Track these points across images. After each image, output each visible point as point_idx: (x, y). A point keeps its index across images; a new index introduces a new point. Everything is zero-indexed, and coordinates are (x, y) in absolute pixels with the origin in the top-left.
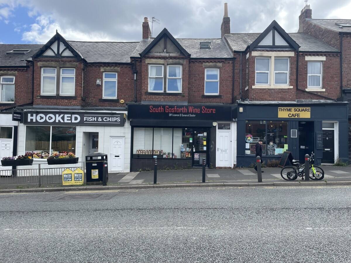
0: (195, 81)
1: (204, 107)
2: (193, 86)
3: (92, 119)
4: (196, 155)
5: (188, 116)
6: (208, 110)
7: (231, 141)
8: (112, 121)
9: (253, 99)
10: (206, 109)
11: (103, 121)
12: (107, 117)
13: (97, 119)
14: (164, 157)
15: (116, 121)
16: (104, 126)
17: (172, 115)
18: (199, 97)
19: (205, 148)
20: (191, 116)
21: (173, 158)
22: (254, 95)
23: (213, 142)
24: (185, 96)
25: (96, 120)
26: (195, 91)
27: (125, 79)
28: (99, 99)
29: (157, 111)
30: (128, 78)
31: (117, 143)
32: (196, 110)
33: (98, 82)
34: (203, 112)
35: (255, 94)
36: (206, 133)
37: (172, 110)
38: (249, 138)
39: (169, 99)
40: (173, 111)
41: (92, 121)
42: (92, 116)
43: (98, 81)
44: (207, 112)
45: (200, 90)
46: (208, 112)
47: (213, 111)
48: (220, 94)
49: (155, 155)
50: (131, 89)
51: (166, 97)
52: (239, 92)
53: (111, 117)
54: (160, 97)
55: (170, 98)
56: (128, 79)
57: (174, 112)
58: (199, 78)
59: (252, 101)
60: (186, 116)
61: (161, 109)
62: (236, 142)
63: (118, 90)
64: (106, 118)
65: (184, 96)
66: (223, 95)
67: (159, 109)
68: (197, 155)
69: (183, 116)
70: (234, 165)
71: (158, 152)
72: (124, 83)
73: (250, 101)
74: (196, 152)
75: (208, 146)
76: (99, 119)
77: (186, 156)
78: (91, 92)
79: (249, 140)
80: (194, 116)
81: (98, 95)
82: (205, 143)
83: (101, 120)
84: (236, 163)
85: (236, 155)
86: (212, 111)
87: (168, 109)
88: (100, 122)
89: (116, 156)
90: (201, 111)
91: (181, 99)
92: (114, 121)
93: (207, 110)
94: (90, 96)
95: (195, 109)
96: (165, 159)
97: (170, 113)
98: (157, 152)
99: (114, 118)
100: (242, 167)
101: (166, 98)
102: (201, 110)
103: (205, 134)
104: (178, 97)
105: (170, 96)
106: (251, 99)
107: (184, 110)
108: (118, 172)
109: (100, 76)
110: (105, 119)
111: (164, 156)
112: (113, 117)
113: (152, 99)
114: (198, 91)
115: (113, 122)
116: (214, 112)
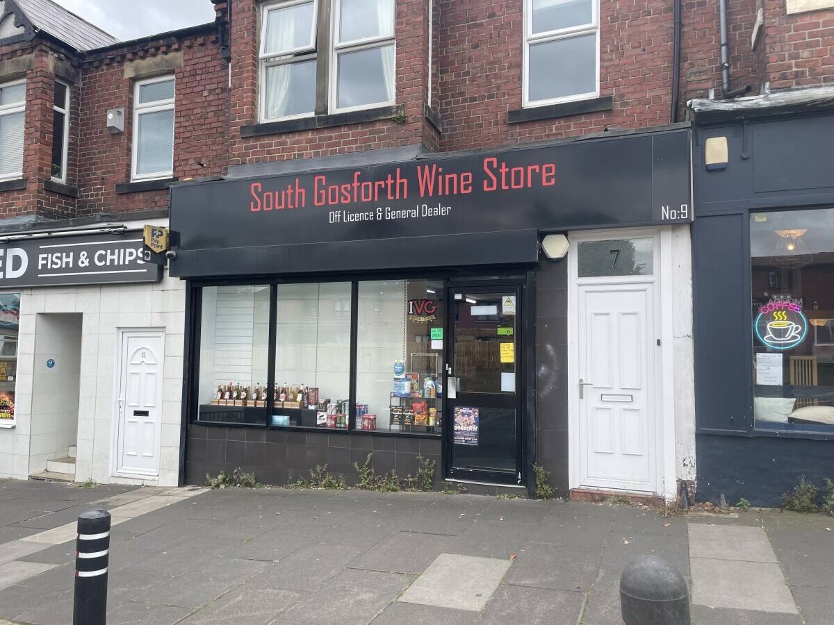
0: (475, 46)
1: (494, 160)
2: (467, 73)
3: (60, 258)
4: (463, 414)
5: (415, 214)
6: (518, 173)
7: (659, 343)
8: (121, 263)
9: (797, 75)
10: (504, 170)
11: (92, 266)
12: (105, 247)
13: (76, 258)
14: (319, 422)
15: (133, 264)
16: (101, 286)
17: (342, 217)
18: (496, 124)
19: (508, 382)
20: (428, 212)
21: (359, 427)
22: (805, 54)
23: (549, 347)
24: (410, 120)
25: (71, 266)
26: (473, 99)
27: (200, 93)
28: (117, 186)
29: (280, 204)
30: (208, 87)
31: (144, 355)
32: (451, 180)
33: (113, 119)
34: (490, 185)
35: (809, 45)
36: (513, 298)
37: (341, 194)
38: (780, 321)
39: (338, 144)
40: (346, 198)
41: (60, 270)
42: (61, 250)
43: (110, 116)
44: (508, 183)
45: (498, 88)
46: (517, 183)
47: (544, 175)
48: (607, 92)
49: (282, 412)
50: (219, 130)
51: (326, 134)
52: (711, 62)
53: (120, 246)
54: (299, 142)
55: (341, 136)
56: (210, 91)
57: (349, 201)
58: (495, 28)
59: (788, 89)
60: (403, 214)
61: (293, 195)
62: (688, 346)
63: (178, 141)
64: (104, 252)
65: (402, 121)
66: (622, 96)
67: (286, 195)
68: (469, 415)
69: (391, 215)
70: (683, 486)
71: (299, 397)
72: (195, 111)
73: (773, 90)
74: (463, 400)
75: (522, 368)
76: (83, 258)
77: (416, 423)
78: (94, 164)
79: (779, 333)
80: (442, 211)
81: (114, 172)
82: (507, 353)
83: (86, 263)
84: (691, 475)
85: (690, 425)
86: (537, 177)
87: (323, 192)
88: (85, 269)
89: (137, 413)
90: (477, 185)
91: (389, 137)
92: (127, 263)
93: (508, 174)
94: (91, 180)
95: (447, 177)
96: (324, 431)
97: (334, 208)
98: (294, 400)
99: (128, 250)
100: (733, 502)
101: (325, 139)
102: (479, 177)
103: (509, 305)
104: (378, 126)
105: (344, 131)
106: (784, 77)
107: (393, 186)
108: (139, 483)
109: (122, 97)
110: (102, 258)
111: (323, 419)
112: (125, 246)
113: (269, 152)
114: (490, 97)
115: (124, 267)
116: (548, 179)
